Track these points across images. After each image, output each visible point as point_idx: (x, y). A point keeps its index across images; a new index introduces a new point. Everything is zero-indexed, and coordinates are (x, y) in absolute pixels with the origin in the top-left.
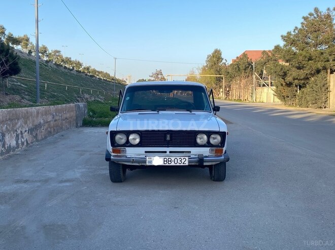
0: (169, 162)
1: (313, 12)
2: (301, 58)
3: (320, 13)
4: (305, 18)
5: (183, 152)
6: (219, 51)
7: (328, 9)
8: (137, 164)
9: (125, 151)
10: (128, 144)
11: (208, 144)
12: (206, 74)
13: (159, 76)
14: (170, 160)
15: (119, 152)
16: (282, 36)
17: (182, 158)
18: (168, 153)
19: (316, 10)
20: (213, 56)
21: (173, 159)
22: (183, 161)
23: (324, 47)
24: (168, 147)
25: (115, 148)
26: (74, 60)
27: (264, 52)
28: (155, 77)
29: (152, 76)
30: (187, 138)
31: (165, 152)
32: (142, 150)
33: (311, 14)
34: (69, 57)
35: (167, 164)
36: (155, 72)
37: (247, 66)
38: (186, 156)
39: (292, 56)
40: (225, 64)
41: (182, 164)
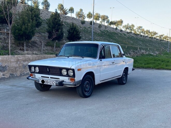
0: (48, 83)
5: (56, 78)
9: (34, 75)
17: (53, 81)
21: (49, 81)
24: (49, 75)
25: (31, 74)
26: (153, 31)
30: (58, 71)
32: (40, 76)
34: (148, 30)
35: (47, 84)
38: (55, 81)
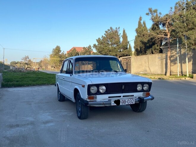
0: (125, 103)
1: (110, 29)
2: (106, 50)
3: (113, 30)
4: (106, 32)
5: (128, 96)
6: (59, 47)
7: (116, 28)
8: (103, 106)
9: (96, 98)
10: (98, 93)
11: (143, 90)
12: (54, 58)
13: (27, 59)
14: (125, 101)
15: (93, 98)
16: (97, 40)
17: (132, 99)
18: (122, 97)
19: (111, 28)
20: (56, 49)
21: (127, 100)
22: (132, 101)
23: (115, 46)
24: (122, 93)
25: (90, 96)
27: (84, 48)
28: (24, 60)
29: (23, 59)
31: (120, 97)
32: (106, 96)
33: (109, 30)
36: (24, 57)
37: (76, 54)
39: (102, 49)
40: (63, 53)
41: (132, 103)
